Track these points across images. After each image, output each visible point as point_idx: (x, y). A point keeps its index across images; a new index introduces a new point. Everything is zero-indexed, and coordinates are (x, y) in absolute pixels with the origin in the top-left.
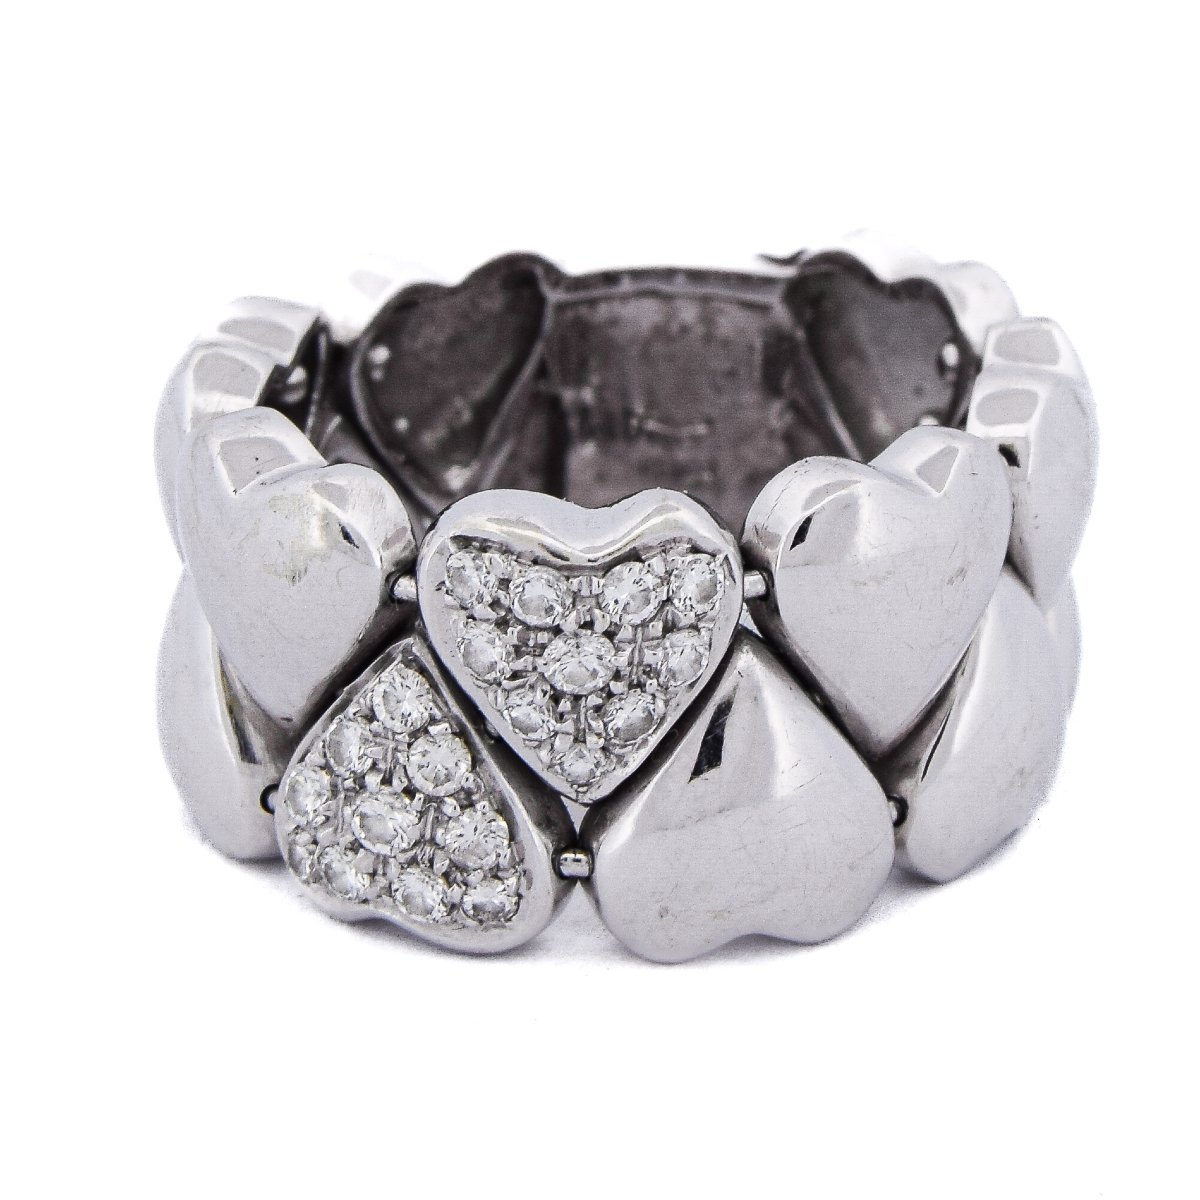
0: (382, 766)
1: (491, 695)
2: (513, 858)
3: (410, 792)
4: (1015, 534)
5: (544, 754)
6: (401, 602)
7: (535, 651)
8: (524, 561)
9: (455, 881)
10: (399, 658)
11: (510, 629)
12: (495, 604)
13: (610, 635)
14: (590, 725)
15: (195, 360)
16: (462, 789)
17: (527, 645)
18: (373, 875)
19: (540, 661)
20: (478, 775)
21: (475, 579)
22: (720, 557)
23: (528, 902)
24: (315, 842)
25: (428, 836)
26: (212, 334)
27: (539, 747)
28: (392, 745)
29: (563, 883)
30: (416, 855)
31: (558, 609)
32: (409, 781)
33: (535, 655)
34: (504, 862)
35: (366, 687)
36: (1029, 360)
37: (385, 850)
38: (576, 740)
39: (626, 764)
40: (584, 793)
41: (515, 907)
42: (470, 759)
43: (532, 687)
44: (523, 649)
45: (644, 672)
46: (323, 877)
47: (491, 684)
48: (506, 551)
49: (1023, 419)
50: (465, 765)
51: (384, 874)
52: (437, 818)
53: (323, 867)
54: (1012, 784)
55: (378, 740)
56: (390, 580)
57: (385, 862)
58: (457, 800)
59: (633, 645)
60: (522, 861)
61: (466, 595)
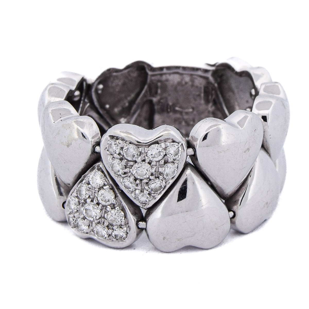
0: (91, 197)
1: (119, 178)
2: (125, 222)
3: (98, 204)
4: (264, 140)
5: (133, 195)
6: (96, 153)
7: (130, 167)
8: (127, 143)
9: (110, 228)
10: (96, 168)
11: (123, 161)
12: (119, 154)
13: (150, 163)
14: (145, 188)
15: (48, 88)
16: (112, 204)
17: (128, 165)
18: (89, 226)
19: (131, 170)
20: (116, 200)
21: (114, 147)
22: (180, 144)
23: (129, 235)
24: (74, 217)
25: (103, 216)
26: (55, 81)
27: (131, 193)
28: (94, 191)
29: (139, 230)
30: (100, 221)
31: (136, 156)
32: (98, 201)
33: (130, 168)
34: (123, 223)
35: (88, 175)
36: (272, 93)
37: (92, 219)
38: (141, 191)
39: (155, 198)
40: (145, 206)
41: (126, 236)
42: (114, 195)
43: (129, 177)
44: (127, 166)
45: (159, 174)
46: (76, 226)
47: (119, 176)
48: (123, 140)
49: (268, 109)
50: (113, 197)
51: (92, 226)
52: (105, 211)
53: (76, 224)
54: (264, 206)
55: (90, 190)
56: (94, 147)
57: (92, 223)
58: (110, 207)
59: (156, 167)
60: (128, 224)
61: (112, 151)
